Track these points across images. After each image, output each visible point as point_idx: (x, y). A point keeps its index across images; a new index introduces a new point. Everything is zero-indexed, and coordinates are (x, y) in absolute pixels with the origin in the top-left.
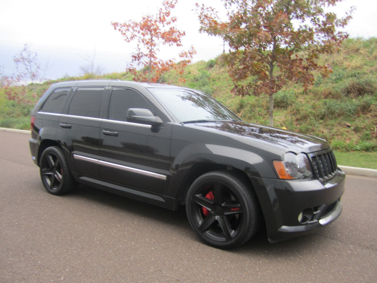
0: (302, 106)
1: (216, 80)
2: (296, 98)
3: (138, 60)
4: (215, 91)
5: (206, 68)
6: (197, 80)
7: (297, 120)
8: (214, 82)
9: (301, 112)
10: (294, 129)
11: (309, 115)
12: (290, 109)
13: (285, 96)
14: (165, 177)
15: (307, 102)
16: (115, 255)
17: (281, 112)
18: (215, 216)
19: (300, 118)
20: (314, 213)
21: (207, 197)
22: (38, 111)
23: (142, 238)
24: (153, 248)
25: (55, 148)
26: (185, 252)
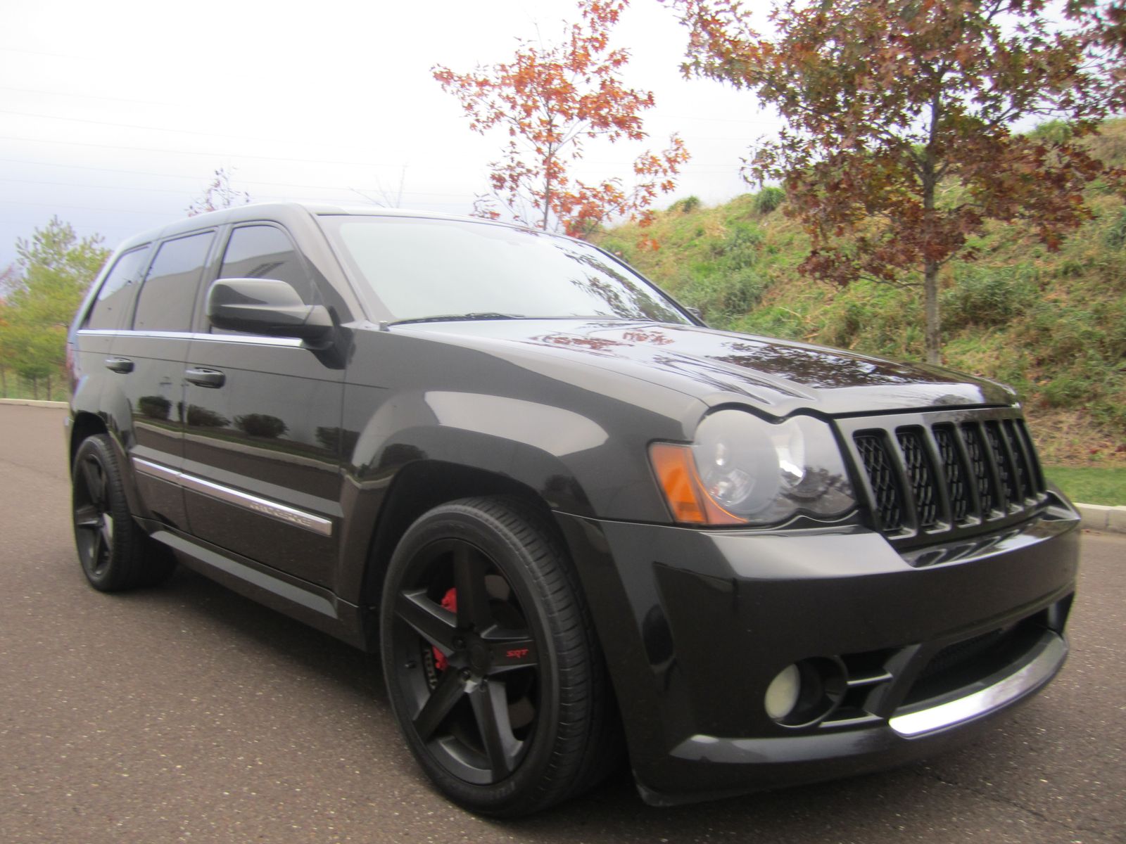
0: (1061, 316)
1: (779, 250)
2: (1039, 289)
3: (512, 188)
4: (773, 282)
5: (752, 216)
6: (721, 253)
7: (1040, 362)
8: (772, 257)
9: (1053, 335)
10: (1026, 395)
11: (1081, 344)
12: (1015, 325)
13: (1000, 284)
14: (328, 524)
15: (1079, 301)
16: (70, 809)
17: (985, 340)
18: (468, 678)
19: (1050, 356)
20: (851, 683)
21: (444, 601)
22: (81, 328)
23: (226, 751)
24: (227, 793)
25: (99, 440)
26: (331, 819)
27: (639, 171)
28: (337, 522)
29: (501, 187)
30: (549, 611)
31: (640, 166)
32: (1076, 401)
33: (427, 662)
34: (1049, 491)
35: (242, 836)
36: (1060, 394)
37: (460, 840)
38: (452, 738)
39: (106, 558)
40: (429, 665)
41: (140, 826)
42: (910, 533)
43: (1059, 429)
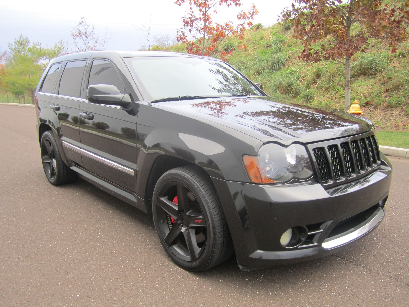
0: (396, 73)
1: (292, 45)
2: (389, 62)
3: (191, 26)
4: (289, 58)
5: (282, 32)
6: (270, 46)
7: (387, 91)
8: (289, 48)
9: (393, 80)
10: (381, 103)
11: (403, 84)
12: (379, 76)
13: (374, 60)
14: (133, 171)
15: (403, 67)
16: (54, 269)
17: (367, 81)
18: (182, 226)
19: (391, 88)
20: (309, 233)
21: (173, 200)
22: (39, 91)
23: (103, 247)
24: (104, 263)
25: (49, 133)
26: (139, 272)
27: (240, 18)
28: (136, 171)
29: (187, 25)
30: (209, 209)
31: (239, 16)
32: (400, 106)
33: (168, 220)
34: (381, 160)
35: (111, 278)
36: (394, 103)
37: (181, 279)
38: (177, 245)
39: (55, 174)
40: (169, 220)
41: (77, 275)
42: (331, 182)
43: (392, 116)
